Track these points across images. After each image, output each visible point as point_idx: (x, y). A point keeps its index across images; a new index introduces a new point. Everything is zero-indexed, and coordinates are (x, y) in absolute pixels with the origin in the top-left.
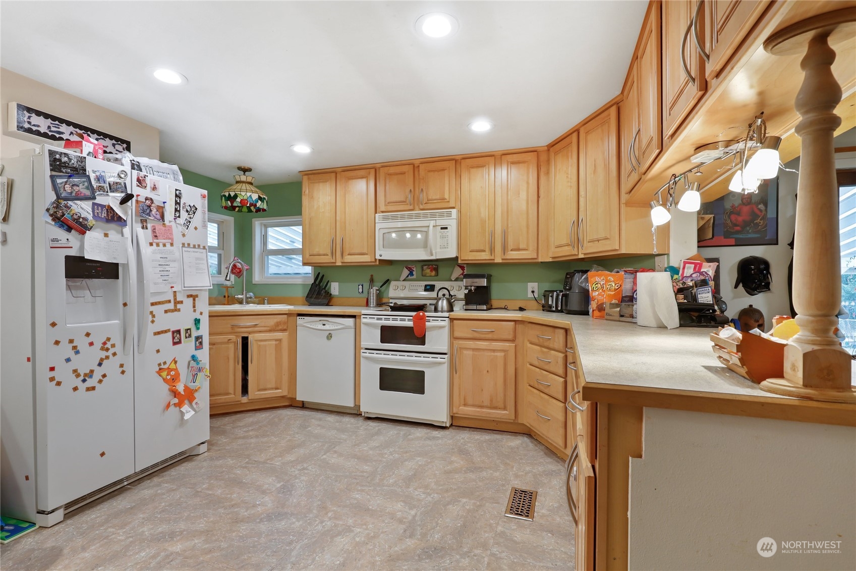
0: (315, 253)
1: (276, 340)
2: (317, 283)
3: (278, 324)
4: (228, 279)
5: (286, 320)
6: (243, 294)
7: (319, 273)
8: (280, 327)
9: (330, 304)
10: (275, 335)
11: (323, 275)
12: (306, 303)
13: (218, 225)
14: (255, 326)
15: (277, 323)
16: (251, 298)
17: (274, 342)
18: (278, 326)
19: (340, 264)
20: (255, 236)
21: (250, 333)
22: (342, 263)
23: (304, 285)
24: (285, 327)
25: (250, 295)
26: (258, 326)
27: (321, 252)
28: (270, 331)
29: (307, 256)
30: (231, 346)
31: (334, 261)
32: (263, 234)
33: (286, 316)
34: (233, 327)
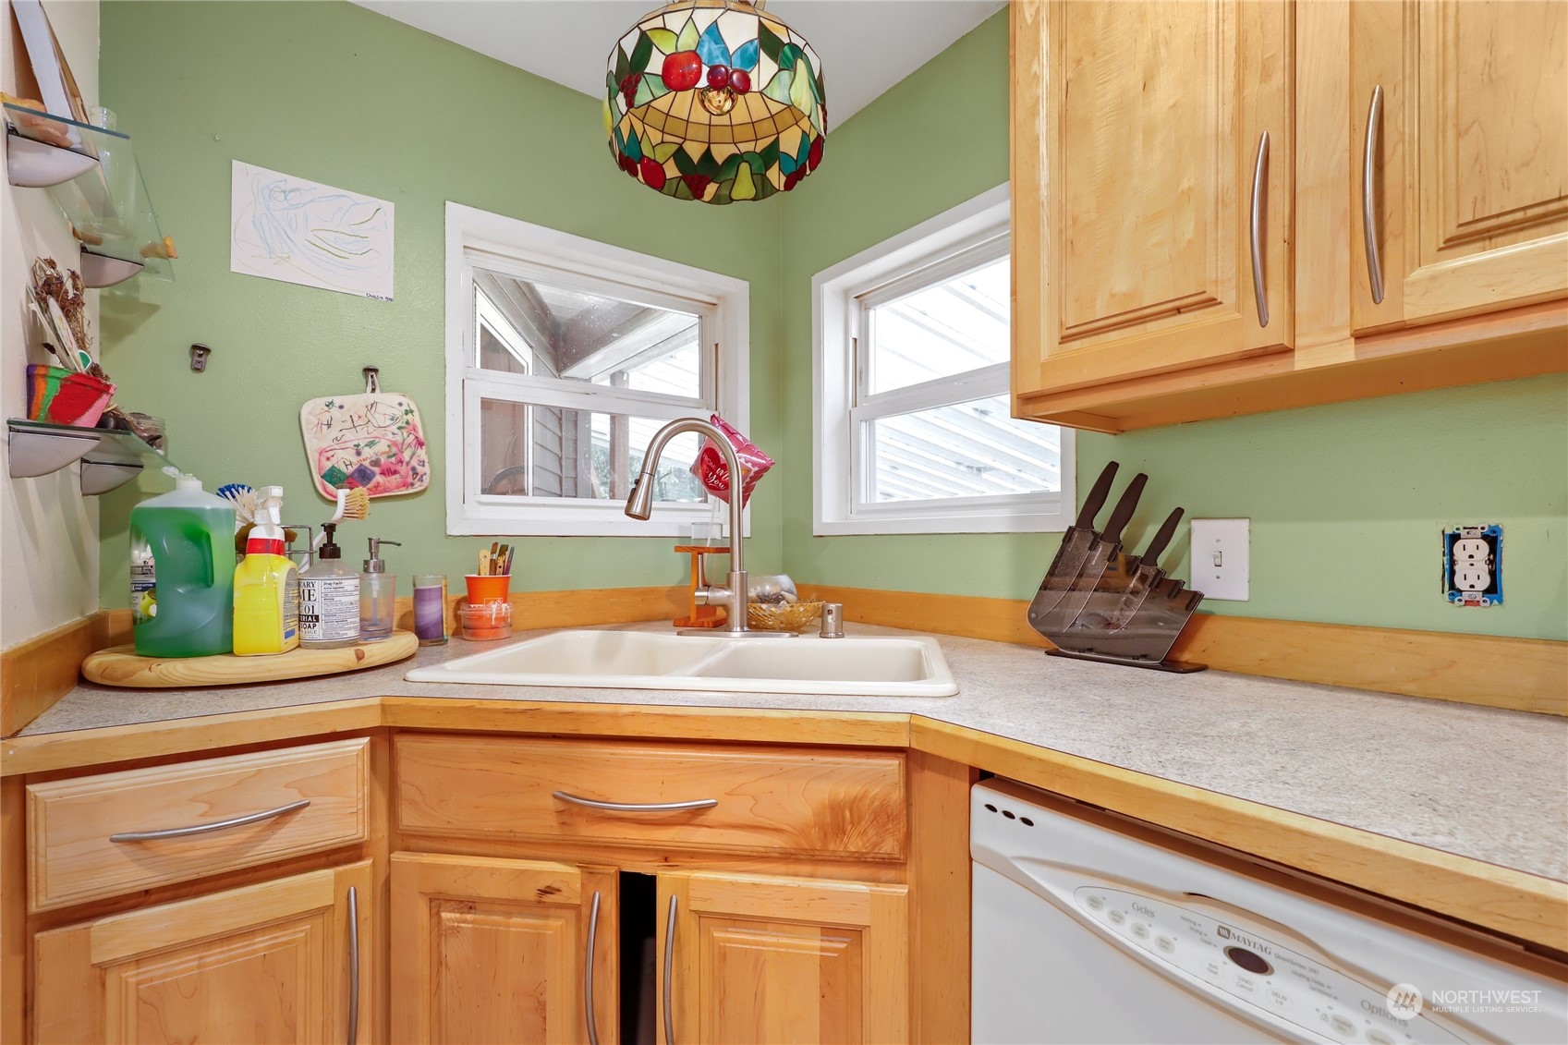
0: (1101, 309)
1: (829, 930)
2: (1100, 522)
3: (837, 819)
4: (637, 509)
5: (897, 795)
6: (728, 585)
7: (1113, 467)
8: (855, 844)
9: (1186, 656)
10: (823, 897)
11: (1141, 480)
12: (1033, 634)
13: (700, 317)
14: (694, 815)
15: (836, 808)
16: (776, 599)
17: (813, 944)
18: (840, 831)
19: (1348, 353)
20: (820, 342)
21: (668, 856)
22: (1361, 337)
23: (1021, 540)
24: (889, 846)
25: (776, 584)
26: (712, 816)
27: (1155, 292)
28: (788, 857)
29: (1047, 343)
30: (557, 928)
31: (1273, 336)
32: (854, 333)
33: (893, 764)
34: (570, 808)
